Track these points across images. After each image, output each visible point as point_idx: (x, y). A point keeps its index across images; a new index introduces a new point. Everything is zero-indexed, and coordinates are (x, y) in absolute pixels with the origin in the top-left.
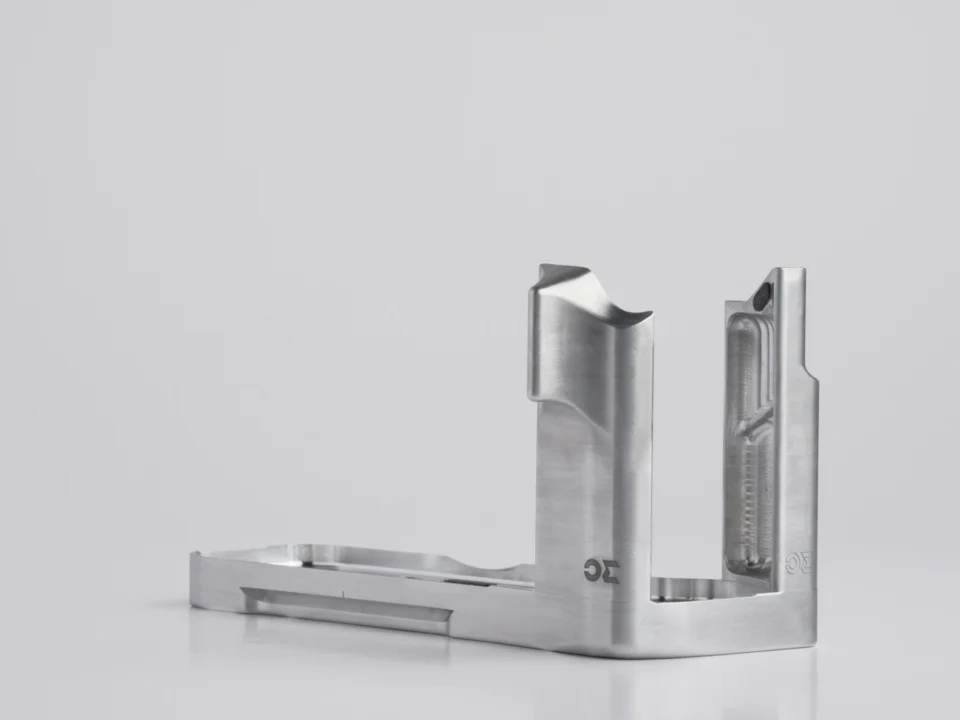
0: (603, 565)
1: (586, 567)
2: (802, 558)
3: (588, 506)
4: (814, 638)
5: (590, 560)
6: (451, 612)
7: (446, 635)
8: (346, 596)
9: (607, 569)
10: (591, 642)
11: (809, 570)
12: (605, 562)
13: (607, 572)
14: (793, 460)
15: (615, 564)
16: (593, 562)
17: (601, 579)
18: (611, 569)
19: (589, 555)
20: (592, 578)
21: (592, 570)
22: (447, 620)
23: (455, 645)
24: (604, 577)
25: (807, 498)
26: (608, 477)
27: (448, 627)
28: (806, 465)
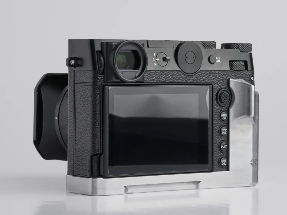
0: (255, 161)
1: (251, 162)
6: (200, 182)
7: (197, 189)
16: (253, 160)
20: (252, 165)
21: (253, 162)
22: (198, 184)
24: (255, 164)
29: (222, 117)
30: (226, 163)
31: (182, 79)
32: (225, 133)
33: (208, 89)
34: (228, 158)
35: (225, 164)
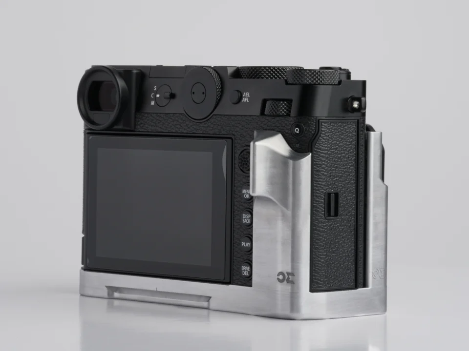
0: (286, 275)
1: (278, 275)
2: (380, 271)
3: (279, 247)
4: (385, 310)
5: (280, 272)
6: (211, 297)
7: (208, 308)
8: (158, 290)
9: (288, 277)
10: (279, 312)
11: (383, 277)
12: (287, 273)
13: (288, 278)
14: (376, 224)
15: (292, 274)
16: (281, 273)
17: (285, 282)
18: (290, 276)
19: (280, 270)
20: (281, 281)
21: (281, 277)
22: (208, 301)
23: (212, 314)
24: (287, 280)
25: (382, 243)
26: (289, 233)
27: (209, 304)
28: (381, 227)
29: (244, 194)
30: (248, 271)
31: (186, 127)
32: (248, 221)
33: (226, 147)
34: (250, 264)
35: (248, 275)
